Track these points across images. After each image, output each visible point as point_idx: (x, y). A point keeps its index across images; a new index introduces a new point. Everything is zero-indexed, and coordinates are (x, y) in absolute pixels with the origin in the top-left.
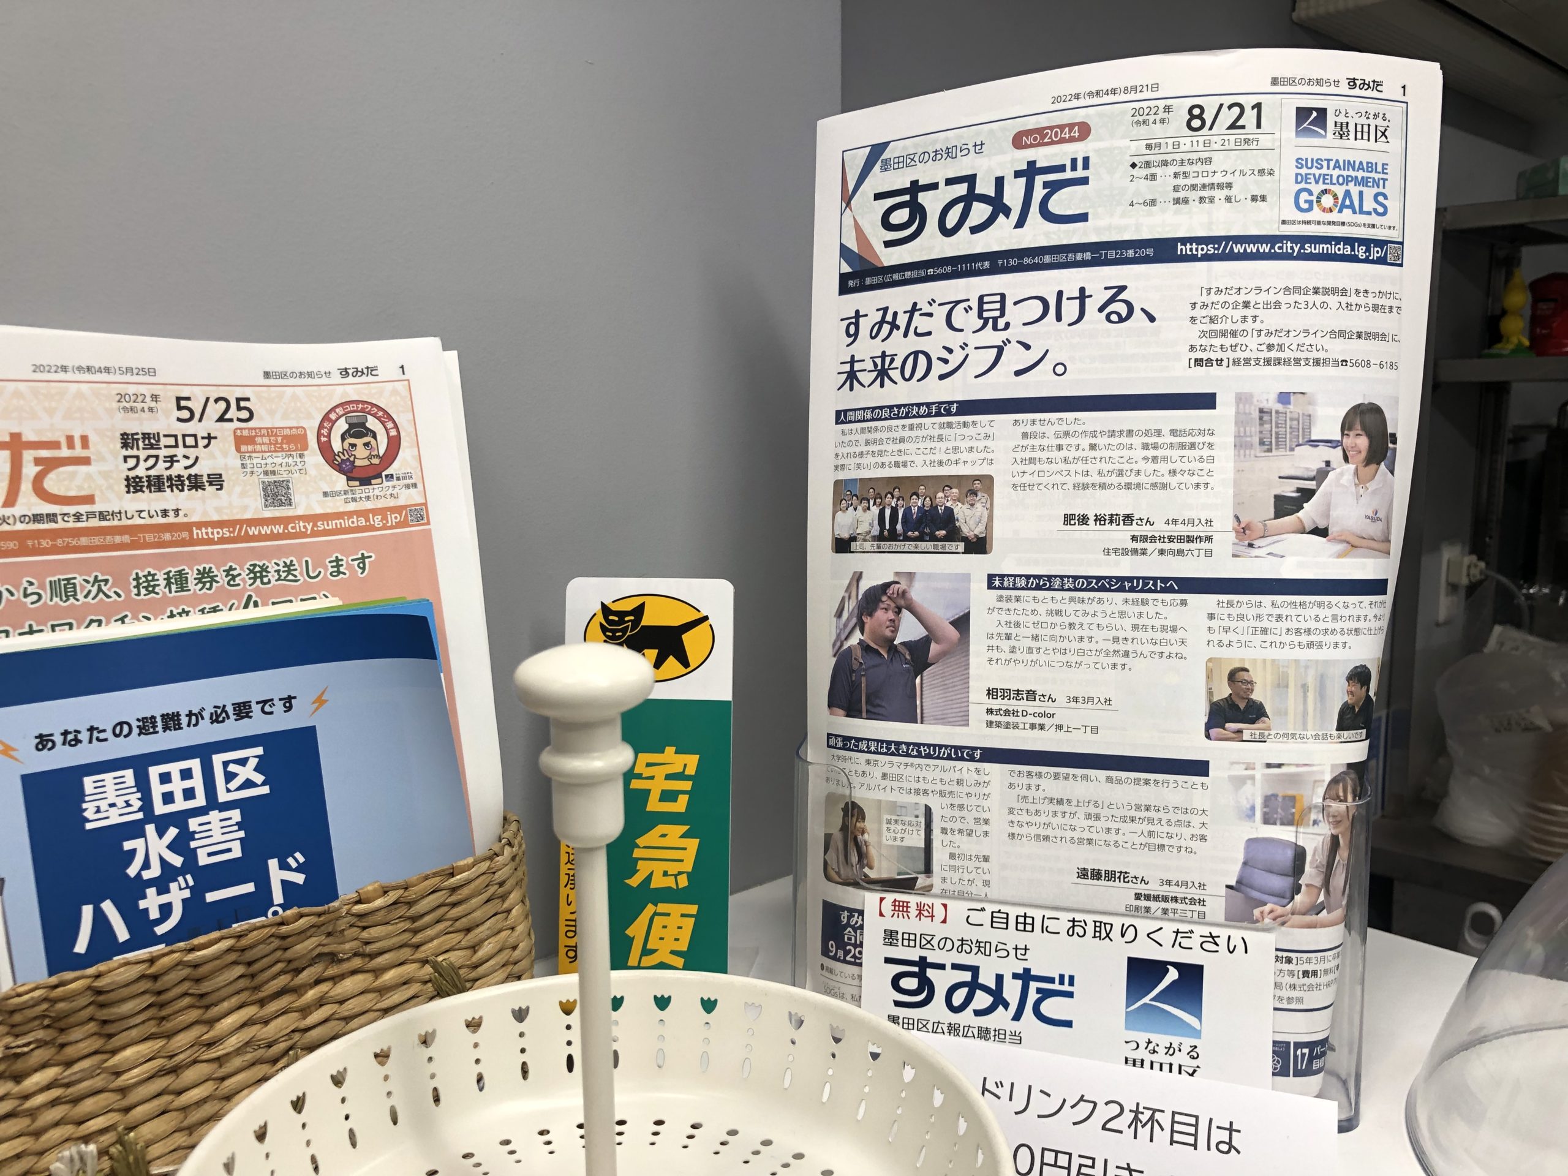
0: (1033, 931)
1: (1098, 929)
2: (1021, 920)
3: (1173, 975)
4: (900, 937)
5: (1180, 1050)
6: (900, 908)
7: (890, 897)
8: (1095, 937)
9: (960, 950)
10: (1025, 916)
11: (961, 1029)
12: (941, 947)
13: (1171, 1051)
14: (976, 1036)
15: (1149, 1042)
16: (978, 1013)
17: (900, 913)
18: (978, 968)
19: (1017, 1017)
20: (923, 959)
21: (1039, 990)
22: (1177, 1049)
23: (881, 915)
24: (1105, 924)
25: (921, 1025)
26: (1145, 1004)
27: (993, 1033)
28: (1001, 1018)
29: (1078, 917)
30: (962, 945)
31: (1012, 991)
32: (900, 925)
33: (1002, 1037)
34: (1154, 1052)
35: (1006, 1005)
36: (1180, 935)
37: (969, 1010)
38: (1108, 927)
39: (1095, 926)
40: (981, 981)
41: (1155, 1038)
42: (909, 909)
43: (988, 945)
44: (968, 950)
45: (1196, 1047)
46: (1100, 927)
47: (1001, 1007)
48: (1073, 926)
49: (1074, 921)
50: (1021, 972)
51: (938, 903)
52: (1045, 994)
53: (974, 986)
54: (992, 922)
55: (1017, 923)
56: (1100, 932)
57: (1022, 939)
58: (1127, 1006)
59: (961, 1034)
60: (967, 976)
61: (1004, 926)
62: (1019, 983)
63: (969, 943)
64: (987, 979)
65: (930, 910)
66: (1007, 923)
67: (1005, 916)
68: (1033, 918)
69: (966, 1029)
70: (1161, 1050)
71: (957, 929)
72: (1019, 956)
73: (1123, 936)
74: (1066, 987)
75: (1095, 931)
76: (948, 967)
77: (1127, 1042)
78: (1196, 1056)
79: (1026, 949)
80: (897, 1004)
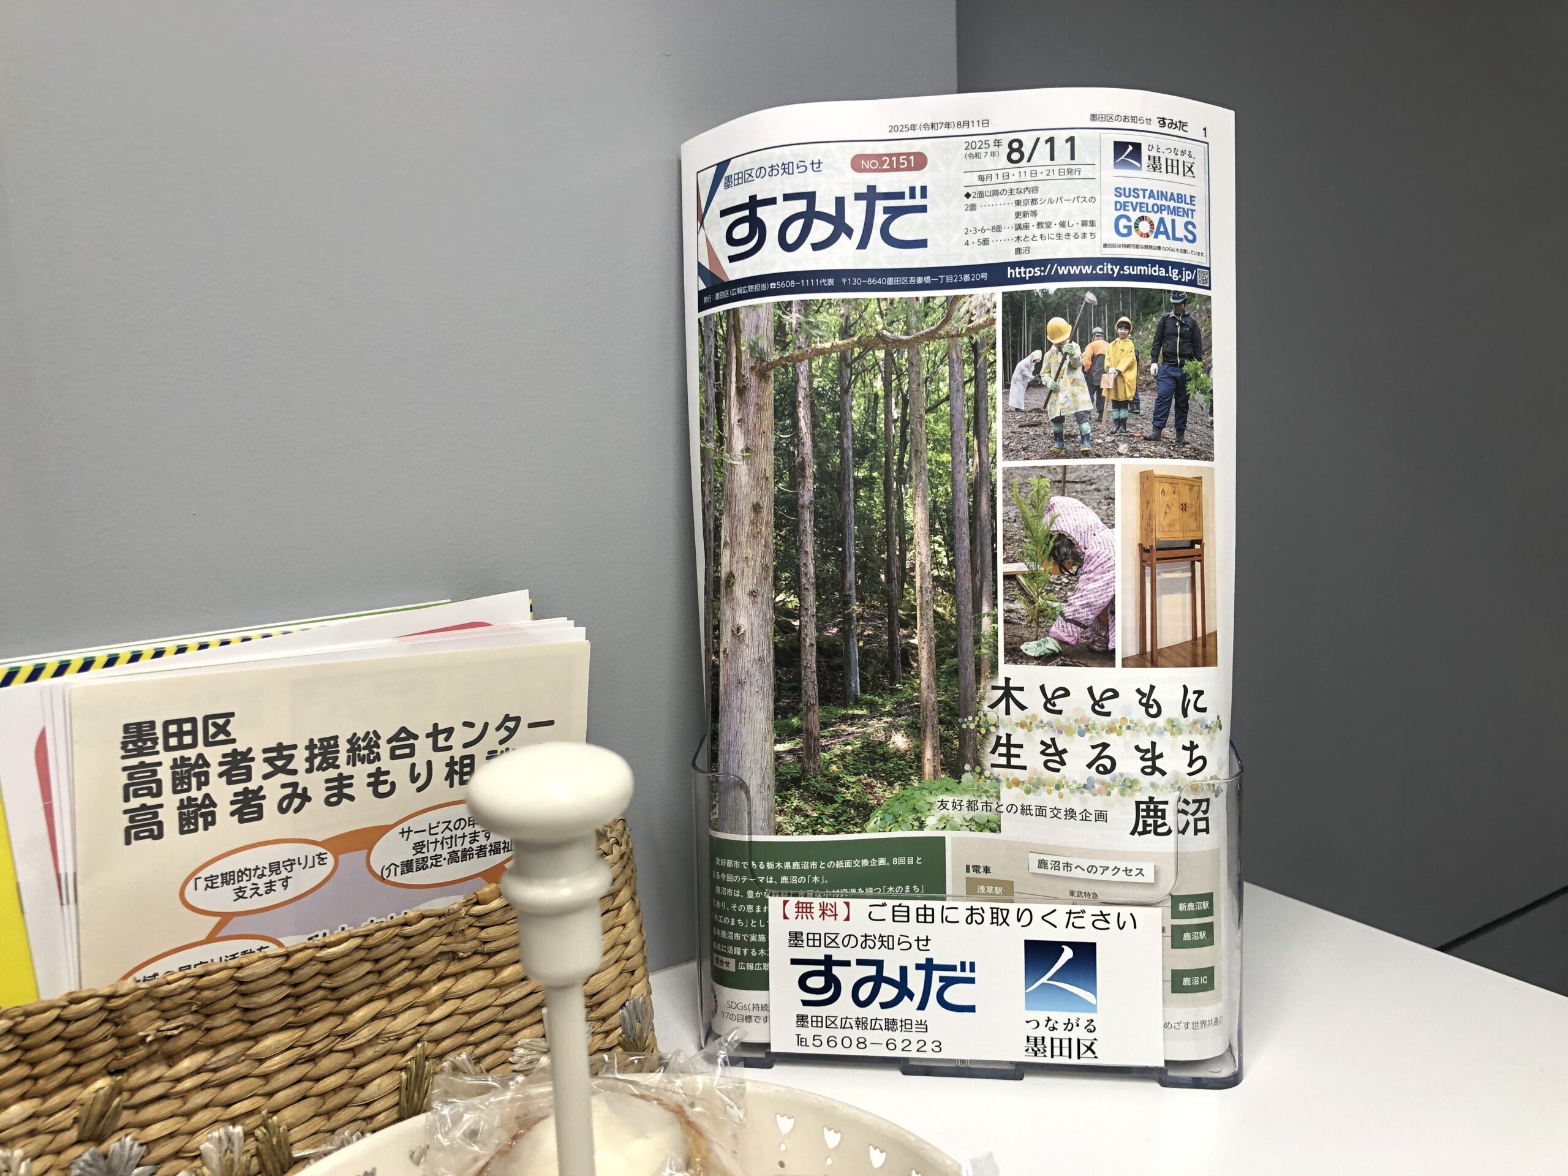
0: (933, 922)
1: (995, 915)
2: (921, 912)
3: (1068, 954)
4: (804, 937)
5: (1078, 1025)
6: (804, 910)
7: (793, 901)
8: (992, 923)
9: (864, 945)
10: (925, 908)
11: (869, 1022)
12: (846, 944)
13: (1070, 1027)
14: (884, 1027)
15: (1049, 1020)
16: (884, 1005)
17: (804, 915)
18: (882, 961)
19: (922, 1006)
20: (828, 957)
21: (942, 979)
22: (1075, 1024)
23: (785, 917)
24: (1001, 910)
25: (829, 1022)
26: (1043, 984)
27: (899, 1024)
28: (907, 1009)
29: (976, 905)
30: (866, 940)
31: (916, 981)
32: (804, 926)
33: (909, 1026)
34: (1054, 1028)
35: (911, 996)
36: (1072, 916)
37: (876, 1003)
38: (1005, 913)
39: (992, 913)
40: (885, 974)
41: (1054, 1015)
42: (812, 910)
43: (891, 938)
44: (872, 945)
45: (1092, 1021)
46: (997, 913)
47: (906, 997)
48: (972, 914)
49: (972, 909)
50: (924, 962)
51: (840, 902)
52: (948, 982)
53: (879, 979)
54: (894, 916)
55: (918, 915)
56: (997, 918)
57: (923, 930)
58: (1027, 988)
59: (869, 1027)
60: (872, 971)
61: (905, 919)
62: (923, 973)
63: (873, 938)
64: (891, 972)
65: (833, 909)
66: (908, 916)
67: (906, 909)
68: (933, 909)
69: (874, 1022)
70: (1060, 1026)
71: (860, 925)
72: (921, 947)
73: (1019, 920)
74: (968, 974)
75: (993, 918)
76: (853, 963)
77: (1027, 1022)
78: (1092, 1029)
79: (927, 940)
80: (806, 1003)
